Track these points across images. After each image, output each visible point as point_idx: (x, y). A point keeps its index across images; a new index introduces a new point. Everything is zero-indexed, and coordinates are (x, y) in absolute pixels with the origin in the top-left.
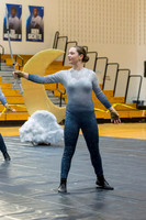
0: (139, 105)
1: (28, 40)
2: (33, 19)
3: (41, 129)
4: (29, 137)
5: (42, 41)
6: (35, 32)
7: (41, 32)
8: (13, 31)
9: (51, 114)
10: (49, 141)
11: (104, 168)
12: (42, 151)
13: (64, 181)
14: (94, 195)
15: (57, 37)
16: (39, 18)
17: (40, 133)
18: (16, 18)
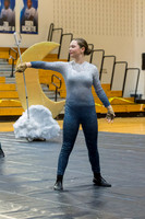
0: (137, 99)
1: (22, 32)
2: (27, 11)
3: (36, 124)
4: (24, 133)
5: (36, 33)
6: (29, 24)
7: (36, 24)
8: (6, 23)
9: (46, 109)
10: (44, 137)
11: (101, 164)
12: (37, 147)
13: (60, 179)
14: (92, 192)
15: (52, 29)
16: (33, 9)
17: (35, 128)
18: (10, 10)
